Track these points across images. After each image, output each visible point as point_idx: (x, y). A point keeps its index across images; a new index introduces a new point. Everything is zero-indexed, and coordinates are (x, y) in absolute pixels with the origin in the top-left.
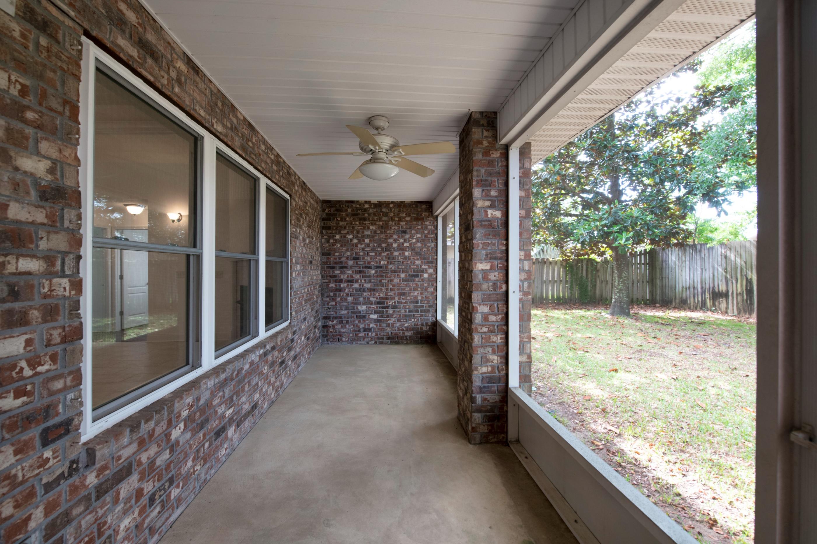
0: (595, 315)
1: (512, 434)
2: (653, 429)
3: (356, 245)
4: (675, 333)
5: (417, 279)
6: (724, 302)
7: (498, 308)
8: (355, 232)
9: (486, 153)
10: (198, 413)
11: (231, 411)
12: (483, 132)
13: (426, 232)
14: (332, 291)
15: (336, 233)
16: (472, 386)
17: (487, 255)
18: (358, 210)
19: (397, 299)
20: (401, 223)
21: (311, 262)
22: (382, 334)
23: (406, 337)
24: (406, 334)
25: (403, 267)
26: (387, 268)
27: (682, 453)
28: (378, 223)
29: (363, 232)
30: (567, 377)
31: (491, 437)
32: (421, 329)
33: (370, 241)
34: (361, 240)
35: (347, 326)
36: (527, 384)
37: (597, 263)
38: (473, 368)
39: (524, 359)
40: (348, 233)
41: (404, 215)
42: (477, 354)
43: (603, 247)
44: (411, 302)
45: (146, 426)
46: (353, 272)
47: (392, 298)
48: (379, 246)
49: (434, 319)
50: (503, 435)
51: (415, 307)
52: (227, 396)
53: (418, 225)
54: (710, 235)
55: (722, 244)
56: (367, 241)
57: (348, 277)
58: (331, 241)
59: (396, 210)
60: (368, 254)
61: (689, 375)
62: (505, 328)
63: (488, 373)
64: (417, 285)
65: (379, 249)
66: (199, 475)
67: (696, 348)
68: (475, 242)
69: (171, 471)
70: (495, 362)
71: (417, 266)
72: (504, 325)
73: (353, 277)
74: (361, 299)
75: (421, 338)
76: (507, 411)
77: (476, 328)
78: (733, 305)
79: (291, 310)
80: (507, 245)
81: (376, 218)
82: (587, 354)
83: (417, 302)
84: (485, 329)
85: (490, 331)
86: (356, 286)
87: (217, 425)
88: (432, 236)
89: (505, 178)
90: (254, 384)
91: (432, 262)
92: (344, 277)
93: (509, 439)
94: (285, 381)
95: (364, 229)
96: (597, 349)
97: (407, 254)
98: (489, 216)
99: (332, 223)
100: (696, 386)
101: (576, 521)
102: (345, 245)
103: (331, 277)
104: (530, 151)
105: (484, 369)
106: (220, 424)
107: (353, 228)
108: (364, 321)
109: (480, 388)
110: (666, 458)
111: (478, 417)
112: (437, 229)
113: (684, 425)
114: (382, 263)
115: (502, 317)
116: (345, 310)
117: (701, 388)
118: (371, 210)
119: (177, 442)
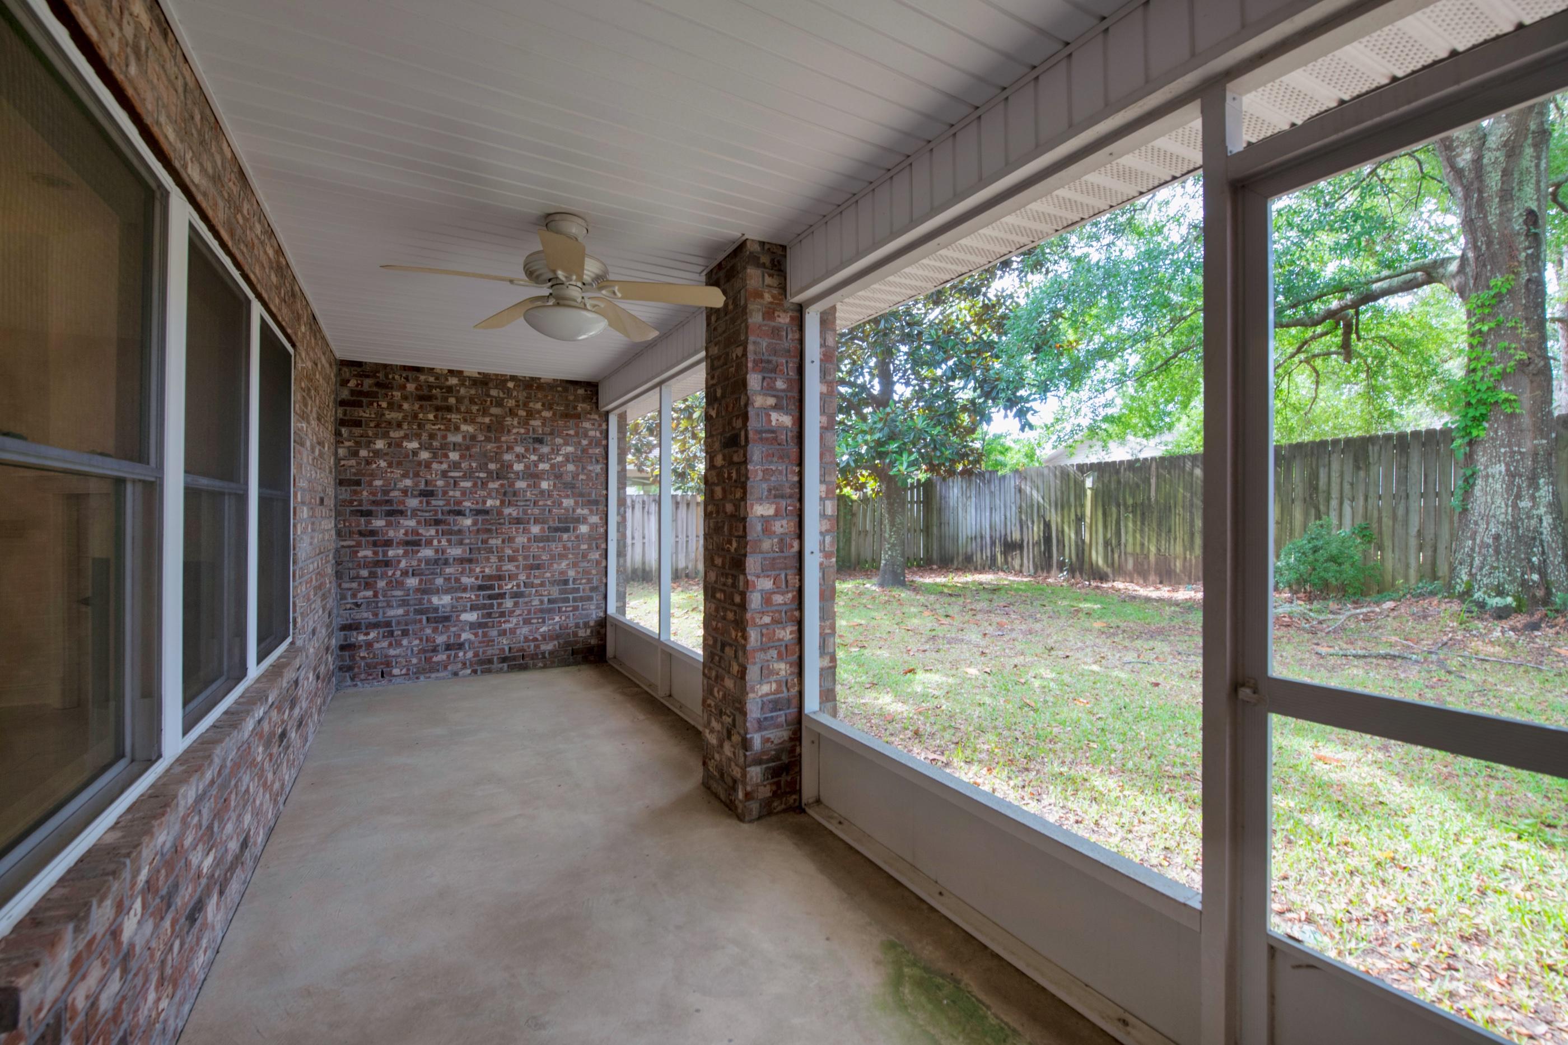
0: (857, 587)
1: (808, 790)
2: (986, 747)
3: (428, 465)
4: (969, 607)
5: (565, 536)
6: (1018, 556)
7: (787, 581)
8: (425, 436)
9: (769, 314)
10: (163, 872)
11: (210, 860)
12: (763, 276)
13: (585, 442)
14: (366, 566)
15: (376, 436)
16: (745, 721)
17: (769, 491)
18: (431, 387)
19: (522, 577)
20: (532, 422)
21: (322, 500)
22: (489, 652)
23: (543, 654)
24: (543, 647)
25: (536, 511)
26: (500, 513)
27: (1026, 773)
28: (479, 419)
29: (445, 437)
30: (848, 691)
31: (775, 804)
32: (575, 634)
33: (462, 457)
34: (440, 453)
35: (405, 642)
36: (829, 705)
37: (852, 501)
38: (748, 689)
39: (826, 662)
40: (406, 437)
41: (539, 406)
42: (755, 663)
43: (864, 475)
44: (553, 583)
45: (100, 911)
46: (419, 523)
47: (511, 577)
48: (483, 467)
49: (602, 614)
50: (794, 797)
51: (562, 592)
52: (205, 823)
53: (568, 428)
54: (1000, 458)
55: (1016, 471)
56: (454, 456)
57: (406, 534)
58: (363, 453)
59: (522, 395)
60: (455, 483)
61: (1003, 666)
62: (797, 614)
63: (772, 694)
64: (565, 547)
65: (482, 475)
66: (165, 1021)
67: (1000, 626)
68: (750, 467)
69: (122, 1022)
70: (783, 673)
71: (567, 509)
72: (796, 610)
73: (418, 534)
74: (439, 581)
75: (574, 652)
76: (800, 755)
77: (753, 619)
78: (1028, 559)
79: (294, 611)
80: (801, 474)
81: (475, 408)
82: (865, 652)
83: (566, 582)
84: (767, 619)
85: (775, 621)
86: (427, 553)
87: (191, 896)
88: (597, 451)
89: (797, 360)
90: (243, 789)
91: (596, 502)
92: (396, 534)
93: (804, 801)
94: (287, 778)
95: (448, 429)
96: (875, 642)
97: (544, 485)
98: (774, 423)
99: (364, 414)
100: (1016, 679)
101: (941, 894)
102: (399, 464)
103: (361, 533)
104: (835, 318)
105: (765, 689)
106: (195, 891)
107: (420, 426)
108: (447, 628)
109: (759, 721)
110: (1012, 783)
111: (755, 773)
112: (607, 438)
113: (1018, 734)
114: (489, 503)
115: (793, 597)
116: (399, 606)
117: (1023, 681)
118: (463, 391)
119: (132, 946)
